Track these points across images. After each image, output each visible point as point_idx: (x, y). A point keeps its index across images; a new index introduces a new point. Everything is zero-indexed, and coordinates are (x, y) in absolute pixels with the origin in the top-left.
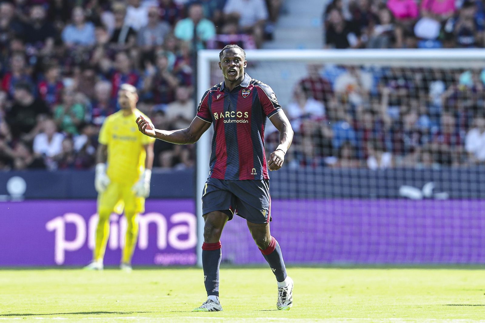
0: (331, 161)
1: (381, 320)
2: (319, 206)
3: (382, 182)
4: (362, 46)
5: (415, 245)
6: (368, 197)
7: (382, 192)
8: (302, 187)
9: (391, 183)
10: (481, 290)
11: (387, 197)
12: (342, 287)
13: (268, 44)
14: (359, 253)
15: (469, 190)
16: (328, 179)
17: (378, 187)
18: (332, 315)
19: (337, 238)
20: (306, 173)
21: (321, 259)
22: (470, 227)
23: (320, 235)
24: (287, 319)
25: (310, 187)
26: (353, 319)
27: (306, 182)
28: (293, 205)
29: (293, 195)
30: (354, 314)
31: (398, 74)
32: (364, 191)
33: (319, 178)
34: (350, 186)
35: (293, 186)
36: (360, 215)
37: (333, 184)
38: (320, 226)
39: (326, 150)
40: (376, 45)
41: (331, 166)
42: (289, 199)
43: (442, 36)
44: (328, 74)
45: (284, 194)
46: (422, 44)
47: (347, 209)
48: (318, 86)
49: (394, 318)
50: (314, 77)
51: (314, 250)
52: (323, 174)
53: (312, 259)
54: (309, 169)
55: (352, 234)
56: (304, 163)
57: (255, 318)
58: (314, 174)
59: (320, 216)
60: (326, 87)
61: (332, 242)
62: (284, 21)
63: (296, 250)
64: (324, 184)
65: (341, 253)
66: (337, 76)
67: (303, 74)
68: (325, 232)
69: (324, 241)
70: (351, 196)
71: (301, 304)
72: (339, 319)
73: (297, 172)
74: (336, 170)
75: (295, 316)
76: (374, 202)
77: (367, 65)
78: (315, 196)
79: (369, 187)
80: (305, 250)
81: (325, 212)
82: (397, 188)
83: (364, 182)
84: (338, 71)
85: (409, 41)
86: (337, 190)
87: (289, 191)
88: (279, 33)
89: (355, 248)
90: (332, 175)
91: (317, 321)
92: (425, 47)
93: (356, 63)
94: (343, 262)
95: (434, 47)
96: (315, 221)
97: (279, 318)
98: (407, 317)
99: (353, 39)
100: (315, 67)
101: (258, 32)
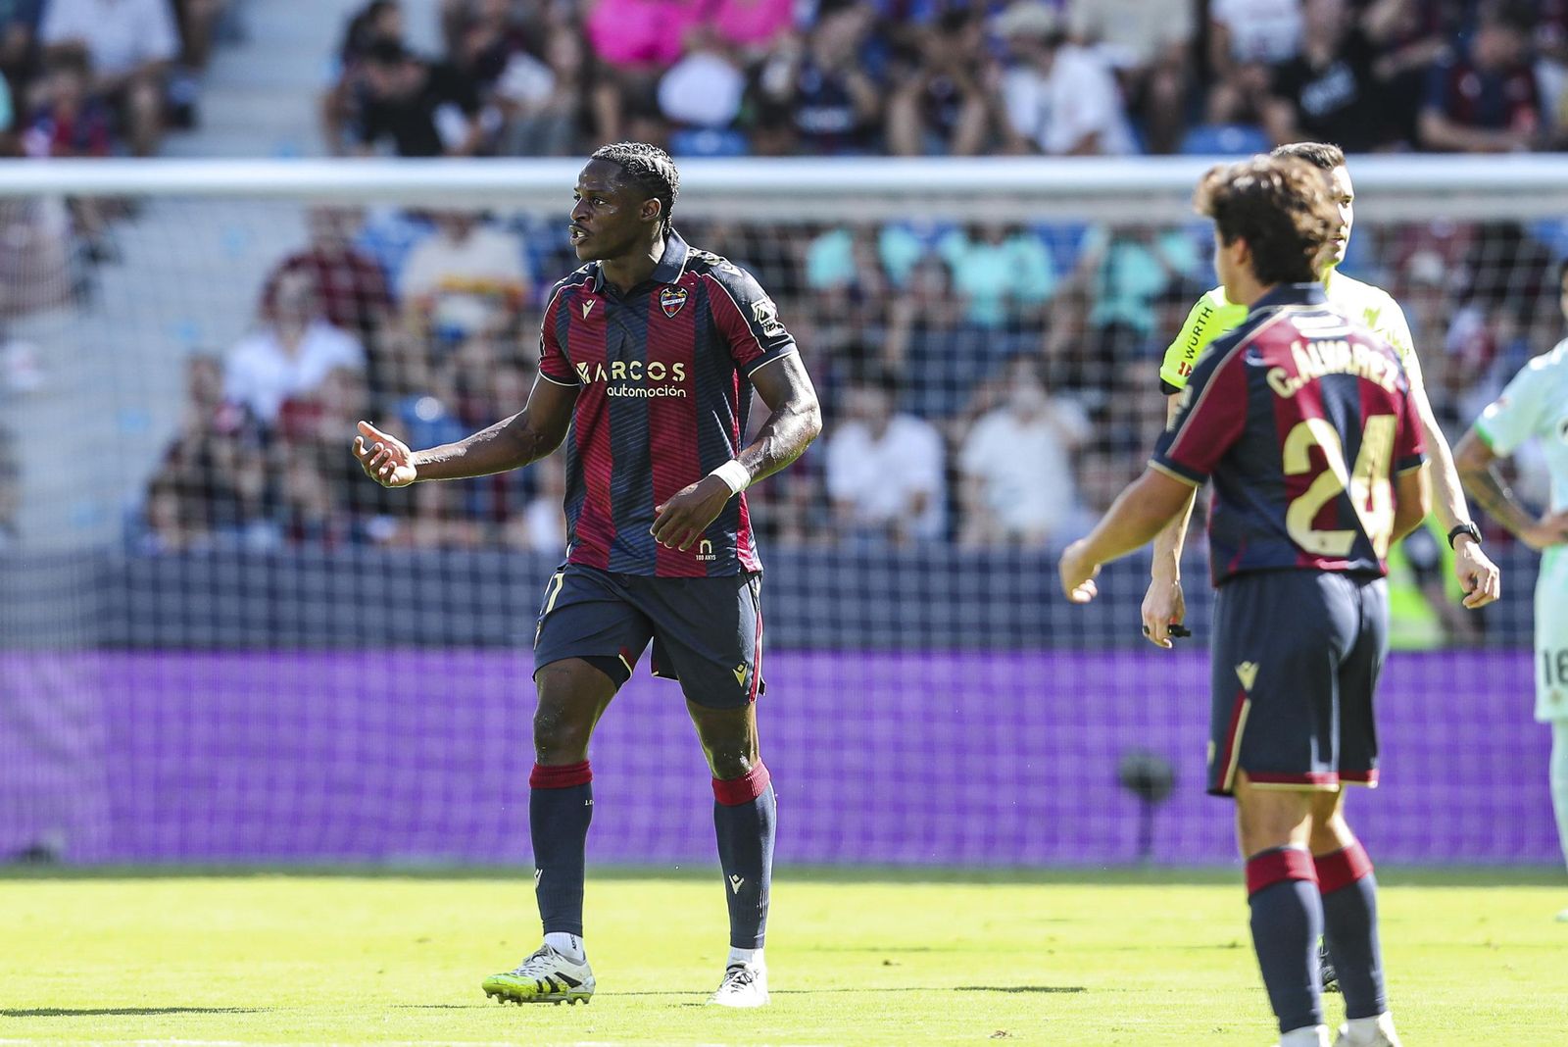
0: (382, 528)
2: (345, 673)
4: (485, 149)
5: (658, 802)
8: (288, 609)
10: (875, 950)
12: (421, 941)
13: (176, 141)
14: (473, 828)
15: (835, 623)
16: (373, 584)
18: (386, 1032)
19: (404, 778)
20: (301, 566)
21: (347, 847)
22: (838, 744)
23: (345, 769)
25: (316, 612)
26: (454, 1043)
27: (301, 595)
28: (259, 669)
29: (258, 635)
30: (458, 1029)
32: (492, 625)
33: (344, 583)
34: (447, 607)
35: (258, 608)
36: (478, 702)
37: (388, 602)
38: (347, 740)
41: (384, 543)
42: (244, 649)
43: (750, 114)
44: (376, 240)
45: (230, 634)
46: (683, 141)
47: (436, 684)
48: (343, 279)
49: (589, 1041)
50: (330, 250)
51: (326, 818)
52: (358, 569)
53: (318, 847)
54: (313, 551)
55: (450, 765)
56: (297, 532)
57: (132, 1040)
58: (329, 567)
59: (347, 708)
60: (370, 284)
61: (388, 792)
62: (228, 63)
63: (268, 817)
64: (359, 599)
65: (413, 827)
66: (406, 246)
67: (296, 238)
68: (363, 757)
69: (358, 789)
70: (449, 642)
71: (285, 996)
72: (409, 1044)
73: (271, 562)
74: (399, 556)
75: (266, 1034)
77: (505, 209)
78: (332, 642)
79: (506, 610)
80: (296, 819)
81: (362, 694)
83: (491, 594)
84: (410, 231)
85: (643, 131)
86: (404, 619)
87: (244, 622)
88: (213, 106)
89: (463, 812)
90: (387, 570)
92: (696, 154)
93: (467, 205)
94: (420, 859)
95: (721, 153)
96: (332, 723)
98: (632, 1037)
99: (452, 125)
100: (331, 214)
101: (144, 100)
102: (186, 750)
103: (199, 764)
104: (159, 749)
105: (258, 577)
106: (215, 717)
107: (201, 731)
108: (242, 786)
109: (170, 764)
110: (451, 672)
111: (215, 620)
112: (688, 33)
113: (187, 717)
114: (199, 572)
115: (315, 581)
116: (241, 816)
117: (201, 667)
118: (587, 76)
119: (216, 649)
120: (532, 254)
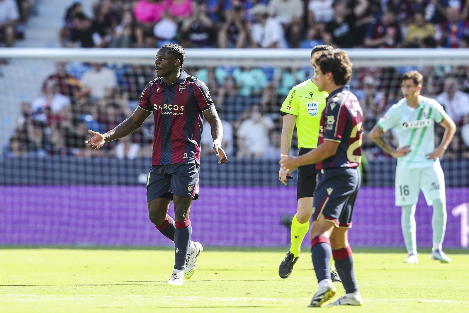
0: (76, 151)
1: (121, 297)
2: (65, 192)
3: (123, 170)
4: (105, 46)
6: (110, 184)
7: (123, 179)
8: (49, 174)
9: (131, 171)
10: (212, 270)
11: (127, 184)
12: (86, 267)
13: (18, 43)
14: (100, 235)
16: (73, 167)
17: (119, 175)
18: (76, 292)
19: (81, 221)
20: (53, 162)
21: (65, 240)
22: (203, 212)
23: (65, 219)
24: (34, 295)
25: (57, 175)
26: (95, 295)
27: (53, 170)
28: (41, 190)
29: (41, 181)
31: (139, 71)
32: (106, 179)
33: (65, 166)
34: (94, 174)
35: (41, 173)
36: (102, 200)
37: (77, 172)
38: (65, 211)
39: (72, 141)
40: (119, 45)
41: (76, 155)
42: (37, 185)
43: (179, 36)
44: (74, 70)
45: (33, 181)
46: (160, 44)
47: (90, 195)
49: (133, 295)
50: (61, 74)
51: (59, 232)
52: (69, 163)
53: (57, 240)
54: (56, 157)
55: (94, 217)
56: (52, 152)
57: (5, 294)
58: (61, 162)
59: (66, 201)
61: (77, 225)
62: (33, 21)
63: (43, 231)
64: (69, 171)
65: (84, 235)
66: (83, 72)
67: (52, 70)
68: (70, 215)
70: (94, 183)
72: (82, 295)
73: (44, 161)
74: (80, 159)
75: (42, 293)
76: (115, 188)
77: (110, 63)
78: (62, 183)
79: (110, 174)
80: (51, 232)
81: (70, 198)
82: (136, 176)
83: (106, 170)
84: (84, 68)
85: (149, 40)
86: (81, 177)
87: (37, 177)
88: (29, 33)
89: (98, 231)
90: (77, 163)
91: (62, 297)
93: (100, 61)
94: (85, 244)
96: (61, 206)
97: (27, 295)
98: (145, 294)
99: (97, 39)
100: (62, 64)
101: (10, 31)
102: (20, 213)
103: (24, 217)
104: (13, 213)
105: (41, 165)
106: (29, 204)
107: (25, 208)
108: (36, 223)
109: (16, 217)
110: (94, 192)
111: (29, 177)
112: (162, 14)
113: (21, 204)
114: (24, 163)
115: (57, 166)
116: (35, 231)
117: (25, 190)
118: (134, 25)
119: (29, 185)
120: (118, 75)
